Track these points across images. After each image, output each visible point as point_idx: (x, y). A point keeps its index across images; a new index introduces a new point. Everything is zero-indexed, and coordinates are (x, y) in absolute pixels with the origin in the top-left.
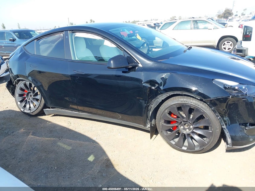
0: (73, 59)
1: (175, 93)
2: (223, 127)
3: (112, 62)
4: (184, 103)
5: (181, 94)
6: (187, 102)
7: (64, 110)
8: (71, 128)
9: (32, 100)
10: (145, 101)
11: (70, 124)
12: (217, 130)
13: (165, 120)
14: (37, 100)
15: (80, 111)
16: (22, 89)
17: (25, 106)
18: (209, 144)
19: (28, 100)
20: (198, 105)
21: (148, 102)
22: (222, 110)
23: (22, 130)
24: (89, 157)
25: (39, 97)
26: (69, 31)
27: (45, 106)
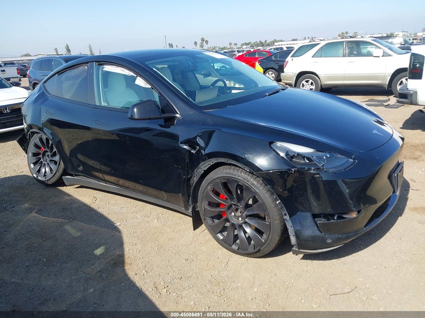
0: (97, 104)
1: (219, 161)
2: (285, 217)
3: (135, 110)
4: (230, 176)
5: (226, 162)
6: (233, 175)
7: (89, 180)
8: (93, 206)
9: (49, 162)
10: (184, 171)
11: (94, 201)
12: (276, 222)
13: (209, 202)
14: (56, 163)
15: (107, 183)
16: (36, 146)
17: (39, 171)
18: (267, 243)
19: (43, 162)
20: (248, 181)
21: (187, 173)
22: (281, 190)
23: (27, 204)
24: (96, 249)
25: (57, 158)
26: (95, 63)
27: (65, 173)
